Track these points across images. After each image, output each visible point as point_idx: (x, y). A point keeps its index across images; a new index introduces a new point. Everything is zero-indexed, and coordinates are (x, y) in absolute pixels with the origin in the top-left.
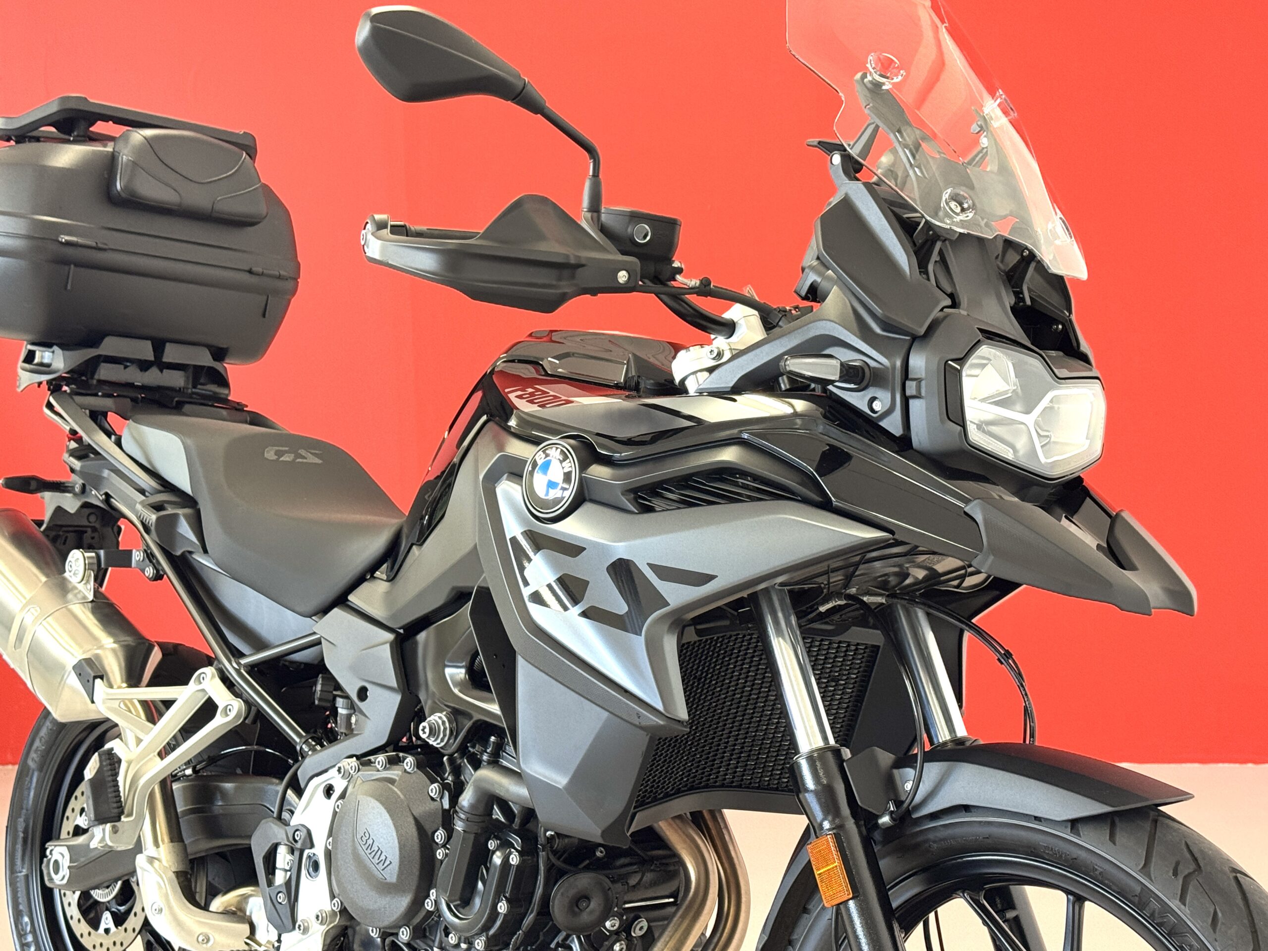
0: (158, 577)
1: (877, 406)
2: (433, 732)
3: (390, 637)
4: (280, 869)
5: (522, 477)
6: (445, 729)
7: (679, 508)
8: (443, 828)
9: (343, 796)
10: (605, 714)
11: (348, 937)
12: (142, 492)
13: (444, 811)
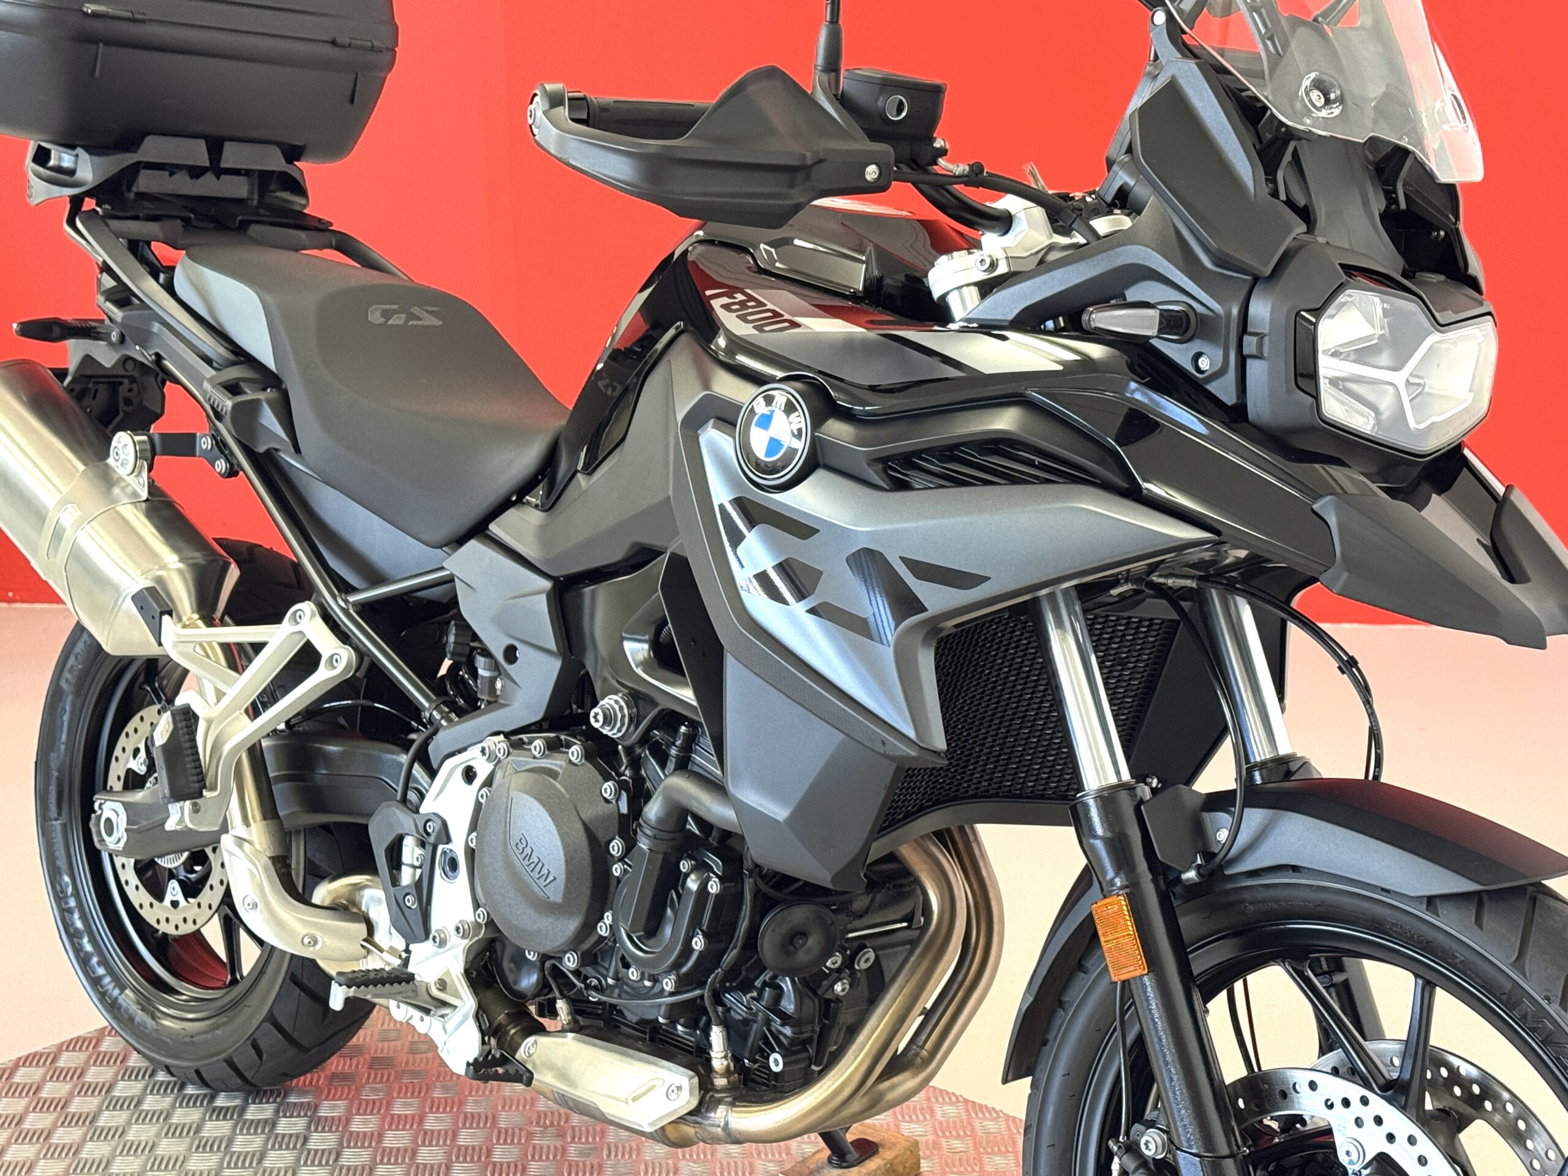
0: (233, 472)
1: (1204, 363)
2: (608, 720)
3: (547, 584)
4: (407, 865)
5: (735, 426)
6: (623, 716)
7: (943, 487)
8: (621, 838)
9: (489, 782)
10: (841, 736)
11: (495, 952)
12: (208, 361)
13: (621, 815)
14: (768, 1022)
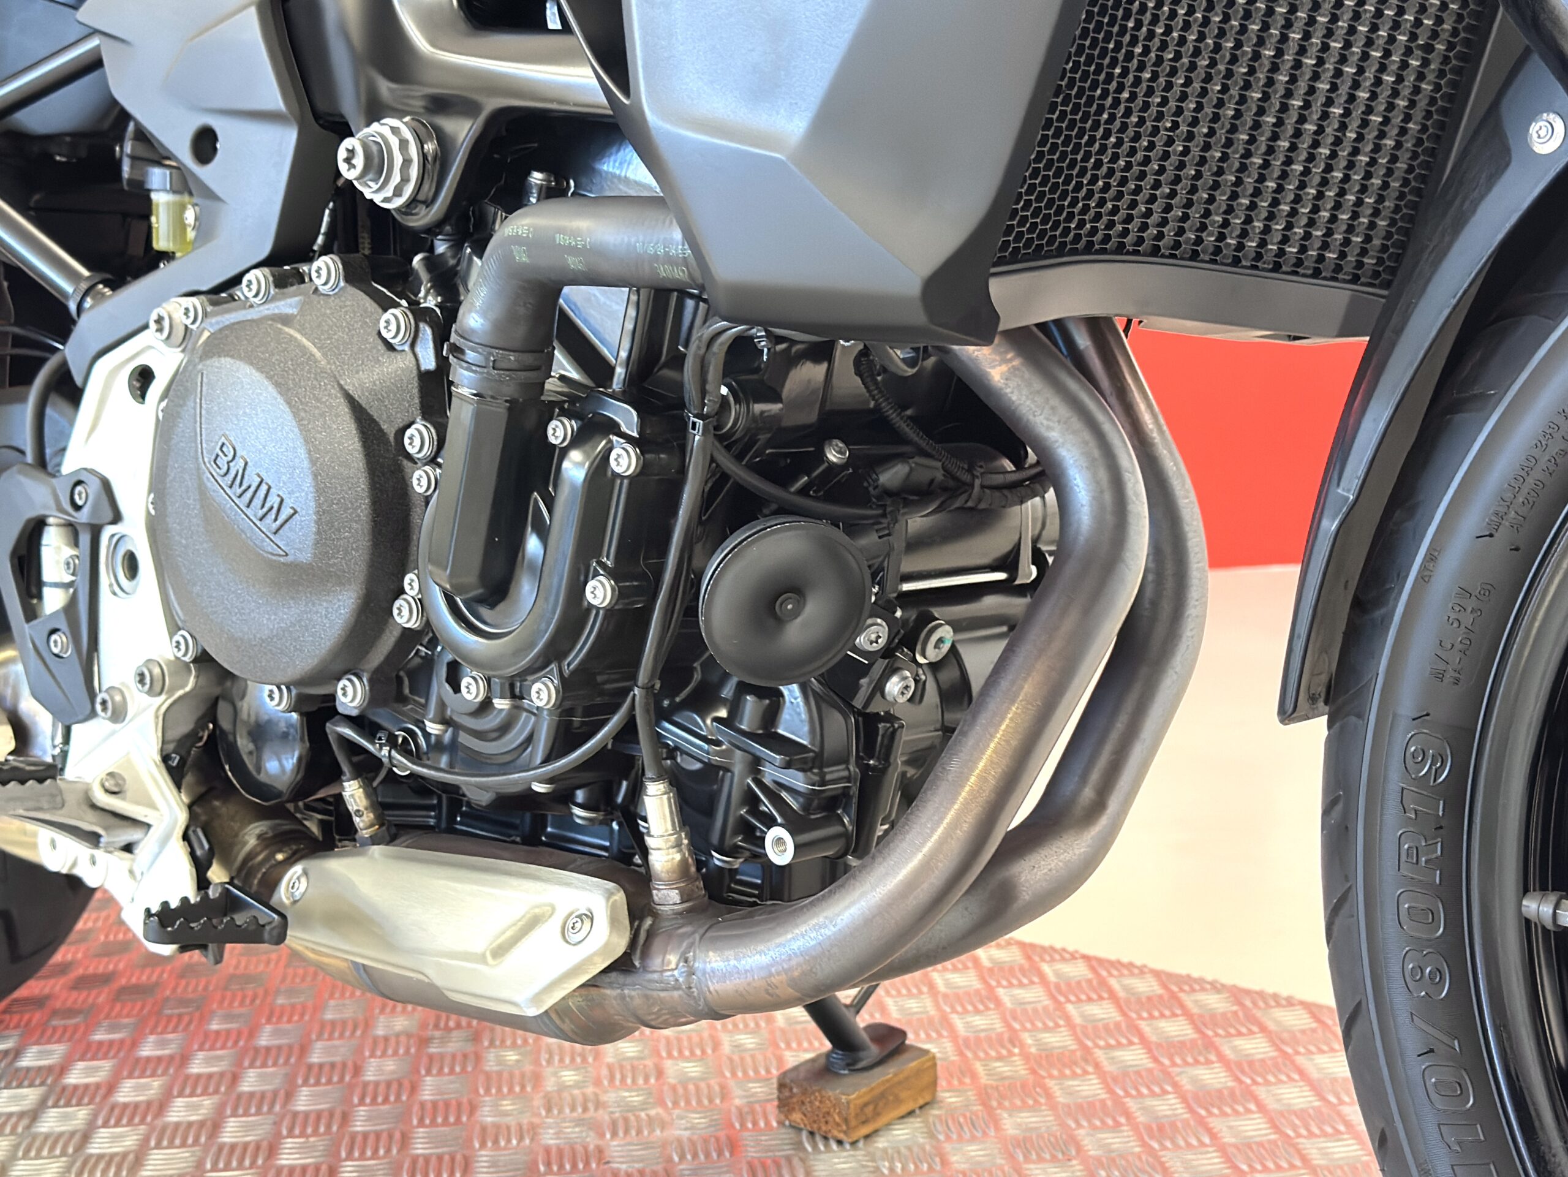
2: (376, 163)
4: (56, 585)
6: (407, 159)
8: (424, 418)
9: (174, 386)
11: (223, 722)
13: (425, 377)
14: (755, 765)
